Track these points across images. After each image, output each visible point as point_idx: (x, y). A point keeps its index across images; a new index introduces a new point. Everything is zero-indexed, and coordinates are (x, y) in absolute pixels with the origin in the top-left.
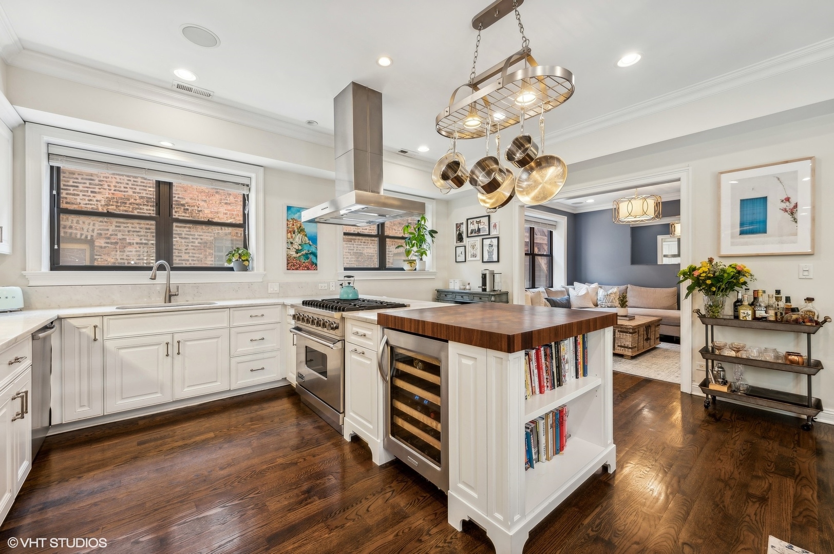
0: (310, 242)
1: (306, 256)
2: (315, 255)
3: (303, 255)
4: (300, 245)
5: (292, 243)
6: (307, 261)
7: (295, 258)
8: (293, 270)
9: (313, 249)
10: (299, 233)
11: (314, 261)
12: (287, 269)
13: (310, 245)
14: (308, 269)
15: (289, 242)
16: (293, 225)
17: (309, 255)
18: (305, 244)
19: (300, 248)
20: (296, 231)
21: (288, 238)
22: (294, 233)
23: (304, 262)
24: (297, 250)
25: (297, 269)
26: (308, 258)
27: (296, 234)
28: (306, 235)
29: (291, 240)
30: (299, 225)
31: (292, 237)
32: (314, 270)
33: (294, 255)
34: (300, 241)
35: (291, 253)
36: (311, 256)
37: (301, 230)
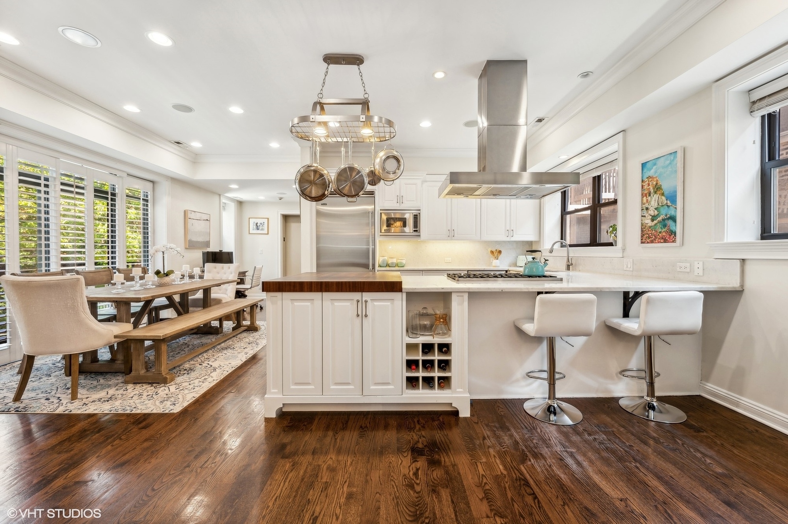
0: (668, 202)
1: (664, 223)
2: (673, 219)
3: (659, 222)
4: (656, 209)
5: (647, 209)
6: (664, 230)
7: (650, 227)
8: (648, 243)
9: (671, 212)
10: (655, 192)
11: (673, 228)
12: (642, 243)
13: (668, 206)
14: (665, 241)
15: (645, 208)
16: (649, 185)
17: (666, 222)
18: (662, 206)
19: (656, 213)
20: (652, 191)
21: (643, 204)
22: (650, 195)
23: (660, 232)
24: (652, 216)
25: (652, 242)
26: (665, 226)
27: (652, 195)
28: (663, 194)
29: (647, 205)
30: (655, 183)
31: (647, 200)
32: (673, 242)
33: (650, 223)
34: (656, 204)
35: (647, 221)
36: (670, 223)
37: (658, 188)
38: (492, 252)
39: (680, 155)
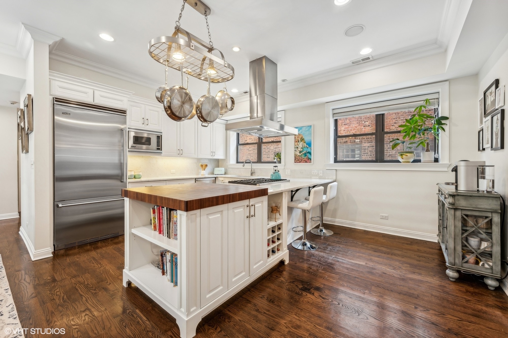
0: (307, 146)
1: (305, 154)
2: (310, 153)
3: (303, 154)
4: (301, 148)
5: (297, 148)
6: (305, 157)
7: (299, 156)
8: (298, 162)
9: (309, 150)
10: (301, 141)
11: (310, 157)
12: (295, 162)
13: (307, 148)
14: (306, 162)
15: (296, 147)
16: (298, 137)
17: (306, 154)
18: (305, 147)
19: (302, 150)
20: (300, 140)
21: (295, 145)
22: (299, 142)
23: (304, 158)
24: (300, 151)
25: (300, 162)
26: (306, 156)
27: (300, 142)
28: (305, 142)
29: (297, 146)
30: (301, 137)
31: (297, 144)
32: (310, 162)
33: (299, 154)
34: (302, 146)
35: (297, 153)
36: (308, 155)
37: (302, 140)
38: (202, 166)
39: (312, 127)
